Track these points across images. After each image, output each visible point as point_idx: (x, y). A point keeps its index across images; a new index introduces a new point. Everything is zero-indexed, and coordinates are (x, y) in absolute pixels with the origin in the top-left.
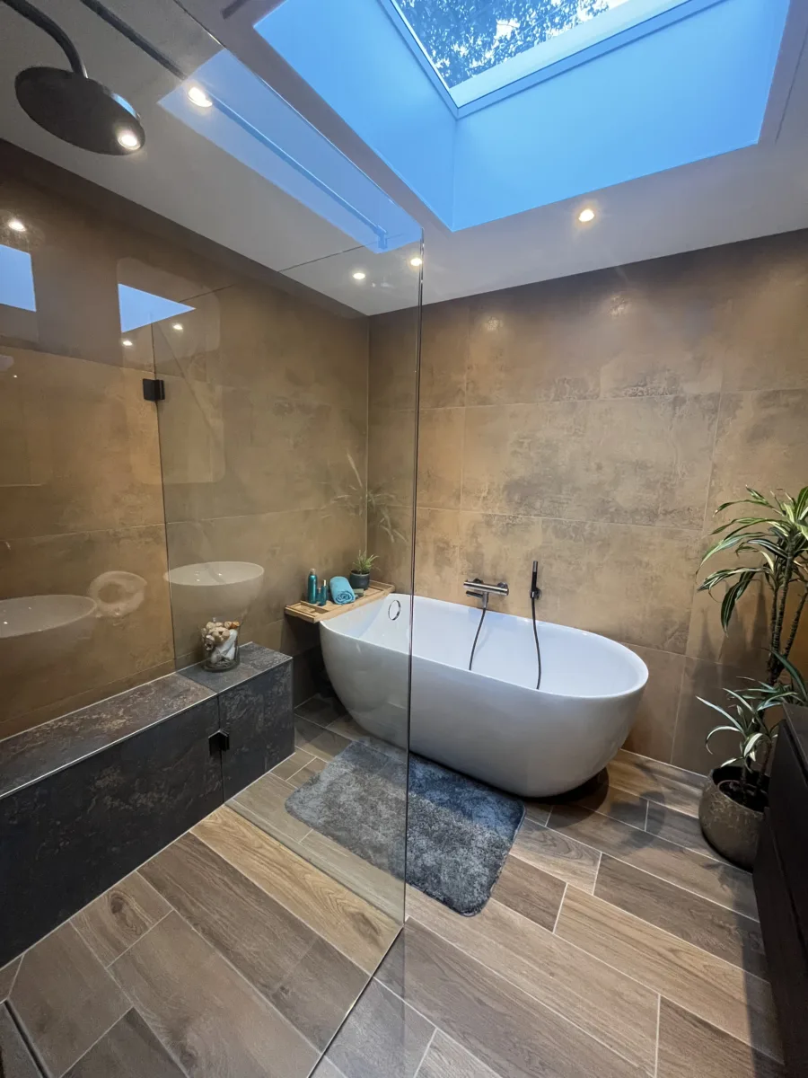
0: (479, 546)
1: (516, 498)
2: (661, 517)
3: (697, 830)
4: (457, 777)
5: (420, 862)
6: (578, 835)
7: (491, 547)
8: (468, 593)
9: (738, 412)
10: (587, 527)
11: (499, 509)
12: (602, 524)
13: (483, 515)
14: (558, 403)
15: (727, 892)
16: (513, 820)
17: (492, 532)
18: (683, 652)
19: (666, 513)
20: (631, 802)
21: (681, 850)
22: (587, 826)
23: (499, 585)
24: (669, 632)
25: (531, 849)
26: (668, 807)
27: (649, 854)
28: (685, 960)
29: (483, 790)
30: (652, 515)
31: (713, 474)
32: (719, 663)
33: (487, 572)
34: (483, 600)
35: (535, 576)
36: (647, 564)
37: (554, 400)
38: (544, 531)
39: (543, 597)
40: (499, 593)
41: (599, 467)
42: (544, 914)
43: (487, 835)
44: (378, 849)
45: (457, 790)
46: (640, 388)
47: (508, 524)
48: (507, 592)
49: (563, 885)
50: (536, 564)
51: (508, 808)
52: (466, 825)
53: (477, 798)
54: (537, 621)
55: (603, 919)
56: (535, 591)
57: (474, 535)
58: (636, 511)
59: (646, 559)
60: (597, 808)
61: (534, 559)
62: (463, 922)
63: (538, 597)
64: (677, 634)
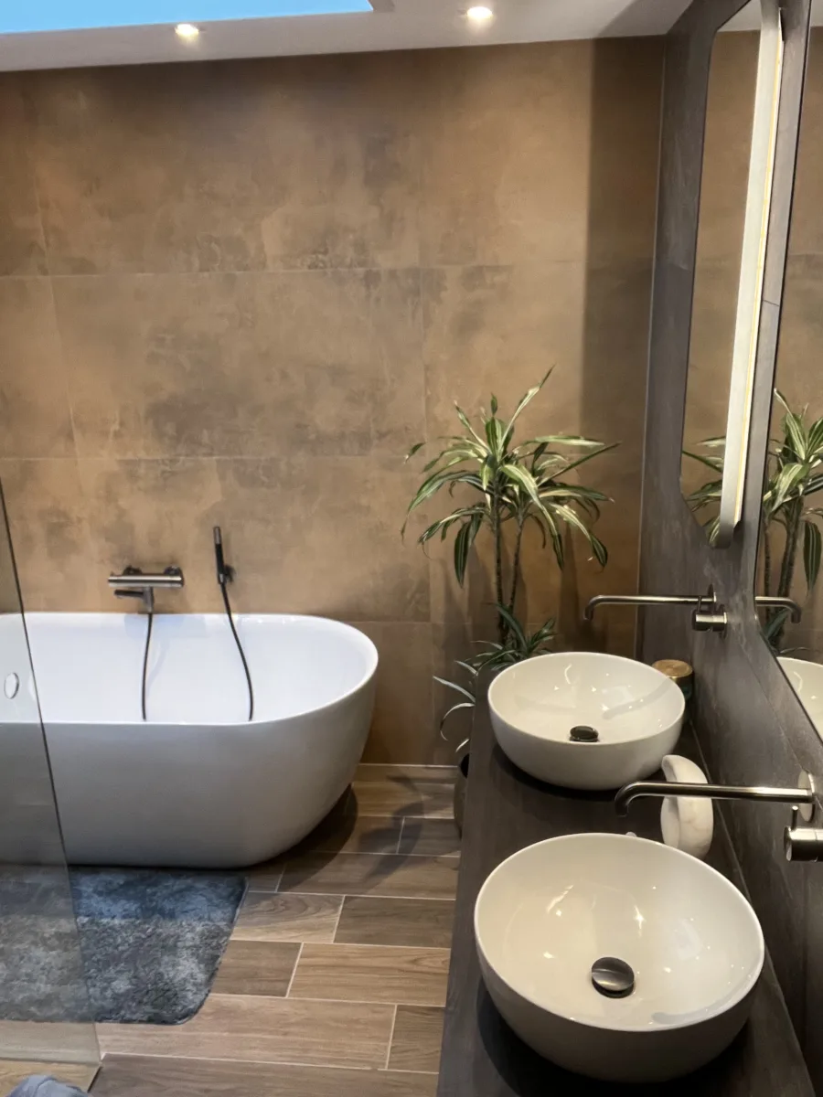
0: (122, 513)
1: (170, 429)
2: (376, 442)
3: (453, 832)
4: (147, 873)
5: (109, 993)
6: (317, 886)
7: (143, 512)
8: (118, 592)
9: (443, 294)
10: (283, 466)
11: (144, 449)
12: (301, 458)
13: (120, 462)
14: (206, 274)
16: (232, 898)
17: (139, 489)
18: (426, 617)
19: (381, 436)
20: (382, 826)
21: (435, 860)
22: (328, 873)
23: (168, 572)
24: (408, 596)
25: (258, 924)
26: (426, 817)
27: (400, 876)
28: (426, 964)
29: (188, 877)
30: (364, 440)
31: (427, 381)
32: (468, 623)
33: (144, 552)
34: (146, 602)
35: (219, 549)
36: (368, 508)
37: (201, 270)
38: (222, 477)
39: (238, 577)
40: (168, 585)
41: (284, 376)
42: (274, 983)
43: (199, 929)
44: (44, 1002)
45: (149, 891)
46: (320, 256)
47: (164, 472)
48: (182, 582)
49: (298, 946)
50: (217, 531)
51: (224, 886)
52: (168, 928)
53: (181, 891)
54: (235, 617)
55: (343, 962)
56: (225, 571)
57: (110, 496)
58: (342, 436)
59: (364, 501)
60: (340, 849)
61: (215, 523)
62: (177, 1031)
63: (231, 580)
64: (418, 596)
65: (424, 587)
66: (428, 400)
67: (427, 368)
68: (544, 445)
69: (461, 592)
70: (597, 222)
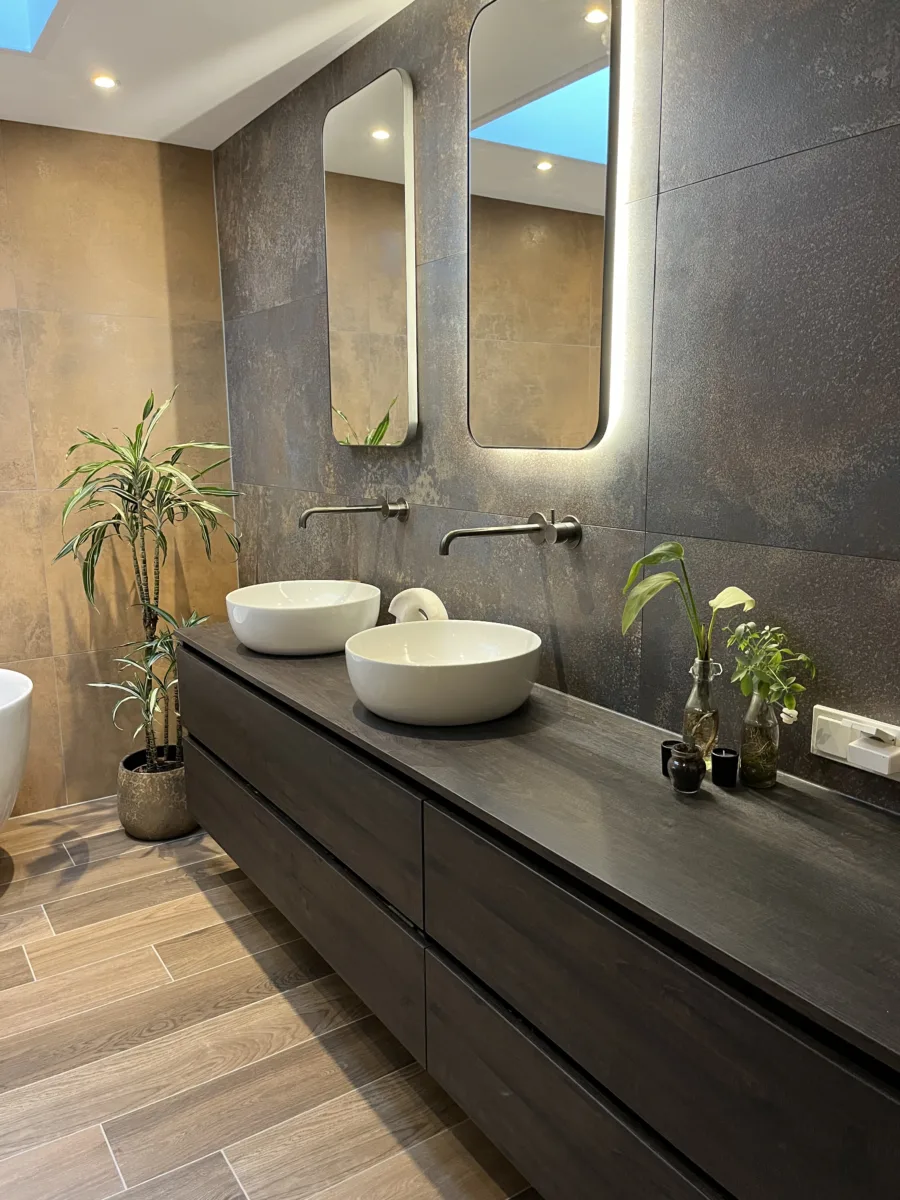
3: (124, 837)
9: (43, 337)
15: (169, 860)
18: (50, 653)
20: (44, 855)
24: (27, 633)
26: (87, 837)
27: (87, 878)
28: (161, 915)
31: (33, 417)
32: (92, 652)
42: (14, 977)
49: (20, 949)
55: (75, 942)
60: (11, 879)
64: (38, 631)
65: (44, 621)
66: (36, 436)
67: (32, 406)
68: (179, 451)
69: (82, 619)
70: (175, 287)
